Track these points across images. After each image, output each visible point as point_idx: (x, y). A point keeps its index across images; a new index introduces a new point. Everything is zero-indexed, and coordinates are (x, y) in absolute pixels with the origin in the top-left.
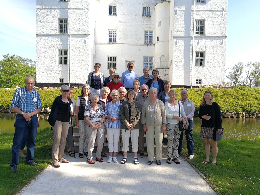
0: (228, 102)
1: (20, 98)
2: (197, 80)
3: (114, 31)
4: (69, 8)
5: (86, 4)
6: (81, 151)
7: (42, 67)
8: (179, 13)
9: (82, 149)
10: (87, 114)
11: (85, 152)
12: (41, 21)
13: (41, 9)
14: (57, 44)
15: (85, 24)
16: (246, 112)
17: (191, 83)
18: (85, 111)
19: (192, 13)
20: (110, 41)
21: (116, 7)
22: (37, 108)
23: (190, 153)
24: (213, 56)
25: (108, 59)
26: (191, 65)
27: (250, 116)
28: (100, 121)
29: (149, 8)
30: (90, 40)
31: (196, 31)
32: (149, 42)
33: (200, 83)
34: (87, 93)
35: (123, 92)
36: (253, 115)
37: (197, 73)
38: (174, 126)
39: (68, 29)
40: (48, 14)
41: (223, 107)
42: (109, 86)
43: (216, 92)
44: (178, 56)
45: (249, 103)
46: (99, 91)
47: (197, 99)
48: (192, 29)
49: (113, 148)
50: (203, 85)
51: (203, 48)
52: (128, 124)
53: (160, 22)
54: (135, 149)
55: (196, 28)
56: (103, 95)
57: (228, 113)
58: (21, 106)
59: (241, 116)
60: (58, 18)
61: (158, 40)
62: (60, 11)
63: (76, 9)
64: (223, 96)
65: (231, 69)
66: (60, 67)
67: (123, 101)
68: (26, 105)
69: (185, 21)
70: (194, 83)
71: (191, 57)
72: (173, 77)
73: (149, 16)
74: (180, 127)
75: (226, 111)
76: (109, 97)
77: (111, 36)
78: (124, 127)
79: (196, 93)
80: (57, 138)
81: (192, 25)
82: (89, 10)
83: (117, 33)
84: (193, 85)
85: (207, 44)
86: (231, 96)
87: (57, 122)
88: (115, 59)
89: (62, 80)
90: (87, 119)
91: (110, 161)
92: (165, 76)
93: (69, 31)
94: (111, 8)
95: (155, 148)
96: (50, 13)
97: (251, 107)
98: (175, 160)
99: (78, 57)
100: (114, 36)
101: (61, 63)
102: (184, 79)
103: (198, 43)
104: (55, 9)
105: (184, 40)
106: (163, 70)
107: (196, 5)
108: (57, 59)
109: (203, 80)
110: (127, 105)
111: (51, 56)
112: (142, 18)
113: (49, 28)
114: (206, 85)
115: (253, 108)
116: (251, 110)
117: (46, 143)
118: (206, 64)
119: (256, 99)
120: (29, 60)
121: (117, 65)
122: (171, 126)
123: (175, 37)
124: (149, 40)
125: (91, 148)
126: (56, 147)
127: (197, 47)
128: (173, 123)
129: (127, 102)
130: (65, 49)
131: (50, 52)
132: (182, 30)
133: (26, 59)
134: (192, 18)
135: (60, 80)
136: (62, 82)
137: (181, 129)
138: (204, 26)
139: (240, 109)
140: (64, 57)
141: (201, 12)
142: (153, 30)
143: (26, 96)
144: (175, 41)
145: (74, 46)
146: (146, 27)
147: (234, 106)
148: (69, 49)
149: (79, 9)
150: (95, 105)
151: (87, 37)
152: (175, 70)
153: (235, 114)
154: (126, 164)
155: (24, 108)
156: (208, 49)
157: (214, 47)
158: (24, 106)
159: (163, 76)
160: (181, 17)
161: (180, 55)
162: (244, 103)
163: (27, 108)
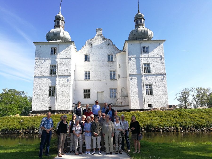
0: (169, 120)
1: (44, 122)
2: (149, 105)
3: (88, 72)
4: (57, 58)
5: (69, 55)
6: (71, 150)
7: (36, 99)
8: (132, 59)
9: (72, 148)
10: (74, 129)
11: (73, 150)
12: (38, 67)
13: (38, 60)
14: (48, 82)
15: (68, 68)
16: (183, 127)
17: (144, 107)
18: (73, 128)
19: (141, 59)
20: (85, 78)
21: (89, 55)
22: (52, 127)
23: (128, 149)
24: (158, 87)
25: (84, 91)
26: (143, 94)
27: (186, 130)
28: (80, 133)
29: (112, 56)
30: (72, 79)
31: (145, 70)
32: (113, 78)
33: (151, 107)
34: (75, 119)
35: (92, 117)
36: (188, 129)
37: (148, 99)
38: (118, 134)
39: (56, 72)
40: (43, 63)
41: (167, 124)
42: (85, 115)
43: (161, 113)
44: (134, 88)
45: (184, 121)
46: (80, 117)
47: (148, 119)
48: (141, 70)
49: (88, 147)
50: (153, 108)
51: (150, 82)
52: (95, 133)
53: (120, 65)
54: (99, 147)
55: (145, 69)
56: (82, 119)
57: (170, 128)
58: (45, 126)
59: (179, 130)
60: (49, 65)
61: (119, 77)
62: (51, 61)
63: (62, 59)
64: (166, 116)
65: (180, 93)
66: (49, 99)
67: (92, 122)
68: (47, 125)
69: (136, 64)
70: (147, 107)
71: (143, 88)
72: (131, 103)
73: (112, 61)
74: (121, 134)
75: (169, 127)
76: (85, 120)
77: (86, 75)
78: (93, 135)
79: (147, 115)
80: (61, 141)
81: (141, 67)
82: (71, 59)
83: (90, 73)
84: (146, 108)
85: (153, 79)
86: (172, 116)
87: (61, 133)
88: (89, 91)
89: (51, 108)
90: (74, 131)
91: (86, 153)
92: (126, 102)
93: (57, 73)
94: (86, 56)
95: (109, 147)
96: (44, 62)
97: (186, 123)
98: (120, 152)
99: (63, 91)
100: (88, 75)
101: (51, 96)
102: (140, 104)
103: (147, 79)
104: (48, 59)
105: (137, 77)
106: (124, 98)
107: (143, 54)
108: (48, 93)
109: (153, 104)
110: (94, 124)
111: (43, 91)
112: (107, 63)
113: (43, 72)
114: (155, 108)
115: (187, 124)
116: (186, 126)
117: (51, 147)
118: (154, 93)
119: (189, 117)
120: (22, 92)
121: (91, 95)
122: (117, 134)
123: (130, 75)
124: (113, 77)
125: (76, 147)
126: (60, 147)
127: (147, 81)
128: (118, 132)
129: (94, 122)
130: (53, 85)
131: (43, 88)
132: (135, 70)
133: (20, 91)
134: (141, 62)
135: (49, 108)
136: (51, 109)
137: (122, 135)
138: (150, 67)
139: (178, 125)
140: (53, 92)
141: (147, 58)
142: (115, 70)
143: (47, 121)
144: (130, 77)
145: (60, 83)
146: (110, 69)
147: (174, 123)
148: (56, 86)
149: (64, 59)
150: (77, 125)
151: (70, 77)
152: (132, 98)
153: (175, 129)
154: (95, 155)
155: (46, 127)
156: (154, 82)
157: (158, 81)
158: (46, 126)
159: (124, 102)
160: (133, 62)
161: (135, 87)
162: (181, 120)
163: (48, 127)
